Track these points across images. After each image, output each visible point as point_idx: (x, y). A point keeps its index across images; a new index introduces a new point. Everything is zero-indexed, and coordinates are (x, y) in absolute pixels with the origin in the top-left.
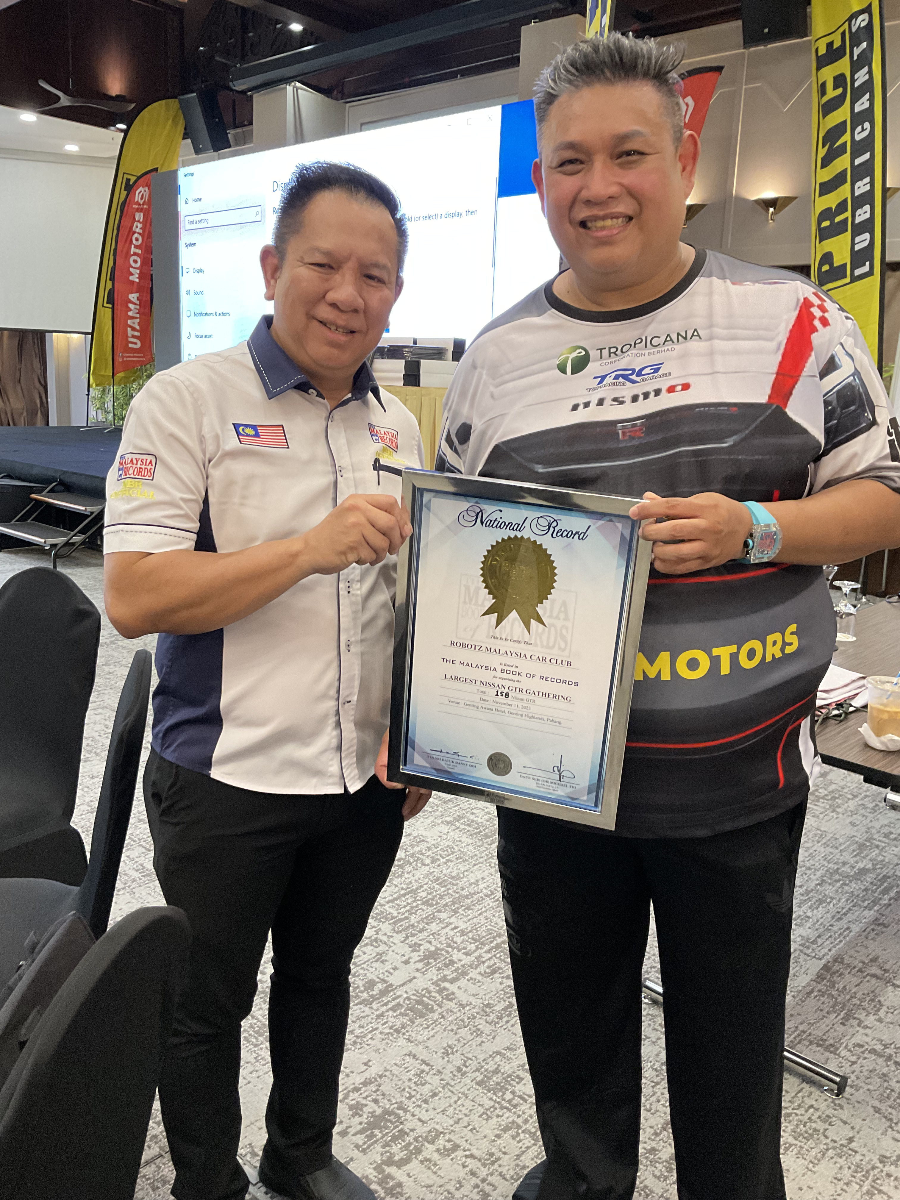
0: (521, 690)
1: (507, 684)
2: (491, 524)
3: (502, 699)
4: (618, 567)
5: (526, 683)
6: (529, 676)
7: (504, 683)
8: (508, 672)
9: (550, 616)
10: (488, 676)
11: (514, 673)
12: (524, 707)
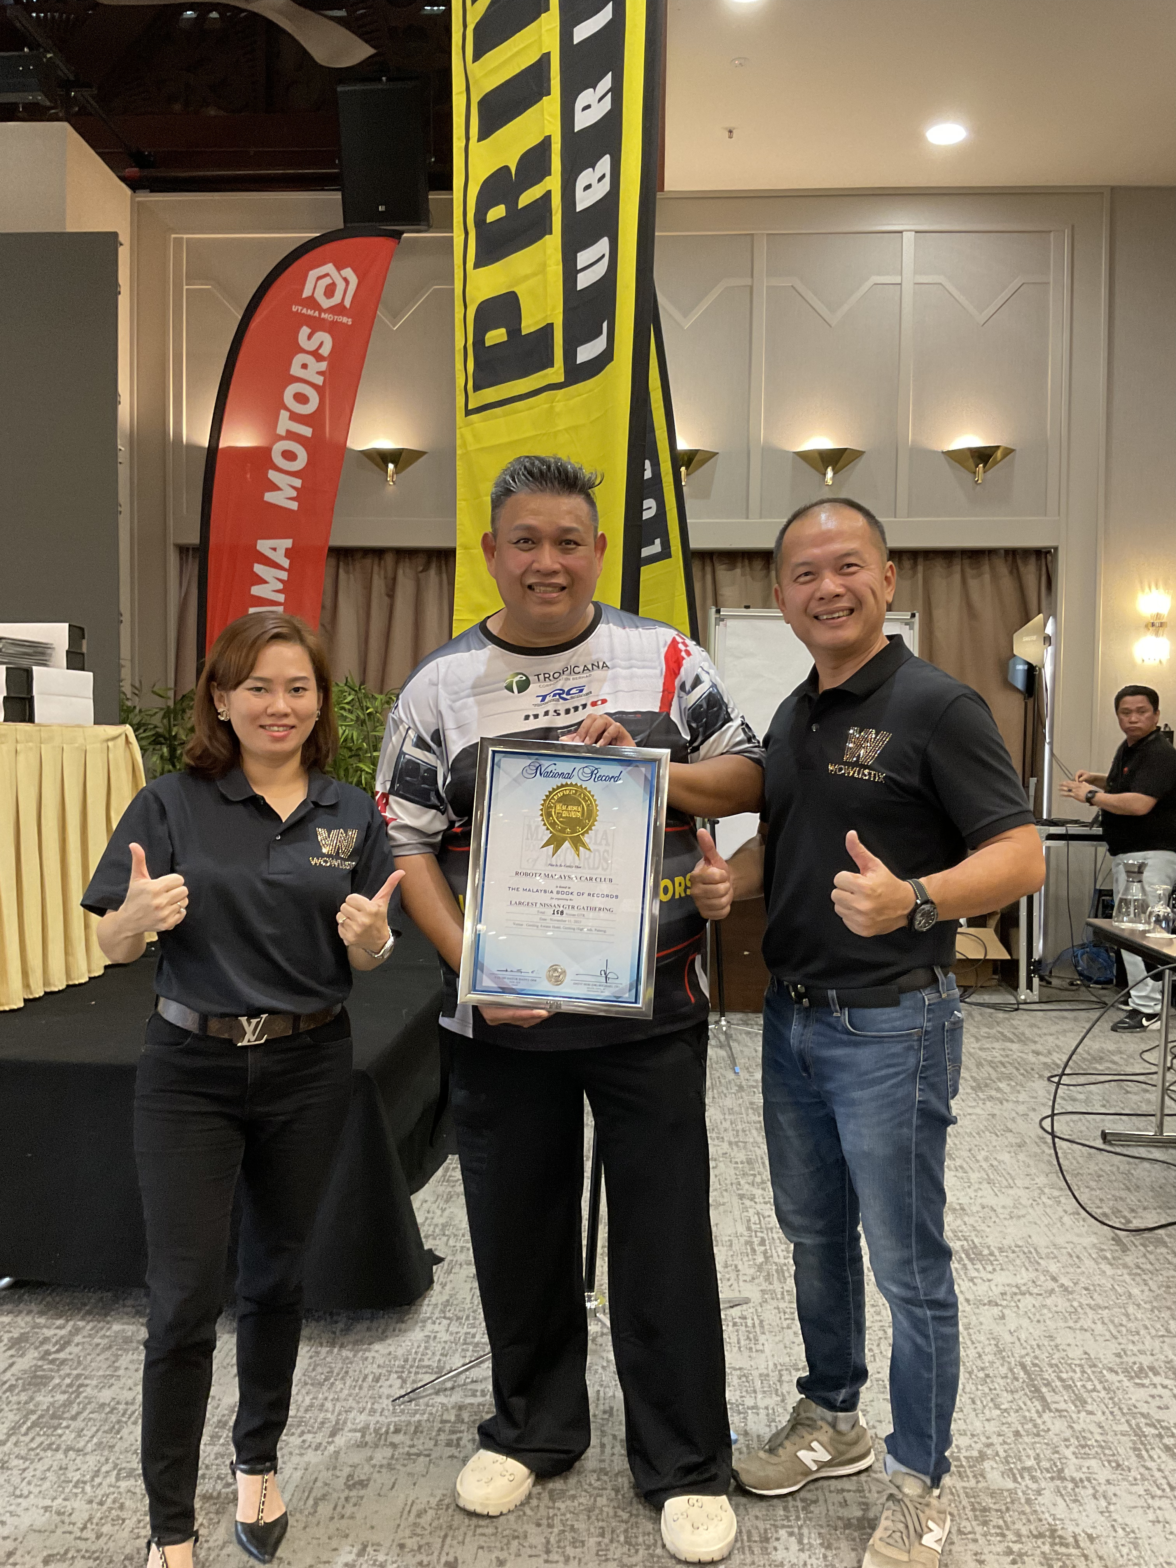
0: (573, 907)
1: (562, 903)
2: (547, 775)
3: (558, 917)
4: (644, 801)
5: (577, 901)
6: (579, 894)
7: (560, 902)
8: (563, 893)
9: (595, 843)
10: (545, 898)
11: (567, 893)
12: (576, 922)
